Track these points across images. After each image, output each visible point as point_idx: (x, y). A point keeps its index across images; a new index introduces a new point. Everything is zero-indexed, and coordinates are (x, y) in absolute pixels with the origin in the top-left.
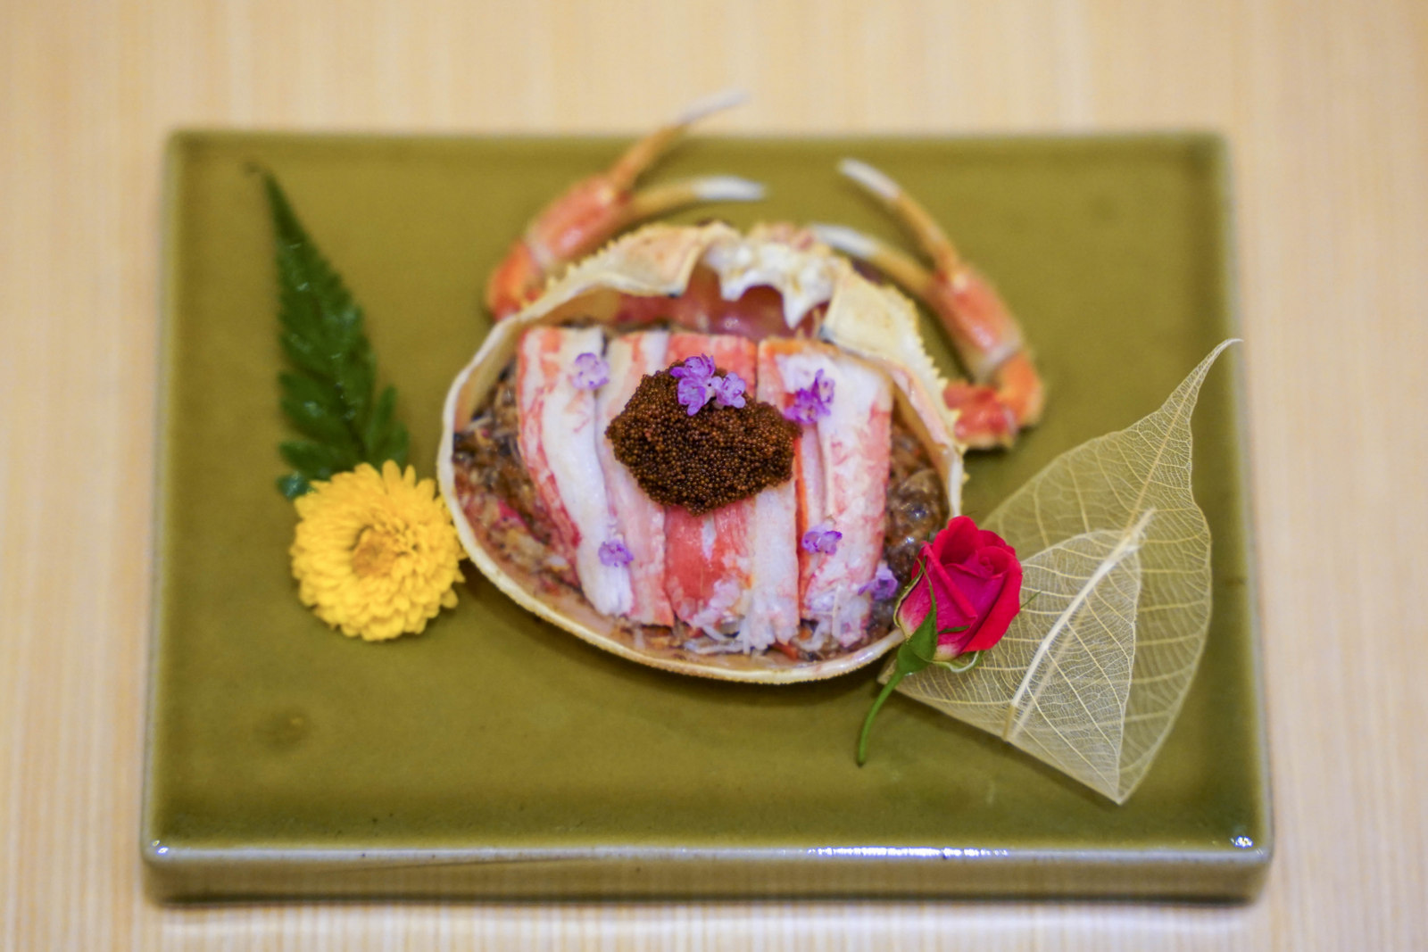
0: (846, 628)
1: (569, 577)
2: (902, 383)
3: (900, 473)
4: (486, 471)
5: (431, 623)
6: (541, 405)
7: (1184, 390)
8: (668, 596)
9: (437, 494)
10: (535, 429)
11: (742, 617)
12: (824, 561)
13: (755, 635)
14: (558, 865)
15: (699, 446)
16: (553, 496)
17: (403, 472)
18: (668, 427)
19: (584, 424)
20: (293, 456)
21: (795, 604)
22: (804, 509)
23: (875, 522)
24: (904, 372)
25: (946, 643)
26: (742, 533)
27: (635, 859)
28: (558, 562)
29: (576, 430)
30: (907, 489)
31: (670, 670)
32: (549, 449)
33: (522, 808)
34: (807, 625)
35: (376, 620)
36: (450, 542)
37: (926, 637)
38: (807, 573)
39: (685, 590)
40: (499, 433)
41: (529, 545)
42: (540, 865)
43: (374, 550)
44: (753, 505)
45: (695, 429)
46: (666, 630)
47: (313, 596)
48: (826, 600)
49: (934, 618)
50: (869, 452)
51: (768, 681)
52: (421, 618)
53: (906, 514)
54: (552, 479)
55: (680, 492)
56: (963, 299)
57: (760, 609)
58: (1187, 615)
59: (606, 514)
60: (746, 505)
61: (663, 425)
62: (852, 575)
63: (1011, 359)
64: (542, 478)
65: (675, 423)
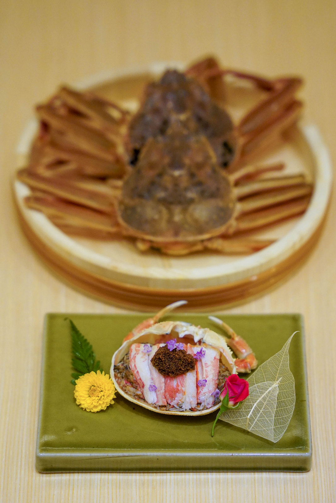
0: (208, 404)
1: (141, 397)
2: (222, 351)
3: (221, 372)
4: (122, 373)
5: (108, 407)
6: (135, 357)
7: (287, 344)
8: (166, 398)
9: (110, 378)
10: (134, 362)
11: (183, 402)
12: (203, 388)
13: (186, 406)
14: (138, 457)
15: (172, 359)
16: (138, 376)
17: (102, 373)
18: (165, 355)
19: (145, 360)
20: (76, 369)
21: (196, 399)
22: (198, 377)
23: (215, 381)
24: (222, 348)
25: (231, 401)
26: (183, 382)
27: (157, 456)
28: (139, 393)
29: (144, 361)
30: (223, 374)
31: (166, 414)
32: (137, 366)
33: (129, 445)
34: (199, 404)
35: (95, 407)
36: (113, 388)
37: (226, 399)
38: (199, 392)
39: (169, 396)
40: (125, 365)
41: (132, 389)
42: (134, 457)
43: (95, 390)
44: (186, 376)
45: (172, 355)
46: (165, 406)
47: (79, 402)
48: (203, 397)
49: (228, 394)
50: (214, 366)
51: (189, 415)
52: (105, 406)
53: (222, 379)
54: (138, 372)
55: (168, 371)
56: (237, 343)
57: (187, 400)
58: (290, 401)
59: (151, 379)
60: (184, 376)
61: (164, 354)
62: (209, 392)
63: (248, 355)
64: (135, 372)
65: (167, 354)
